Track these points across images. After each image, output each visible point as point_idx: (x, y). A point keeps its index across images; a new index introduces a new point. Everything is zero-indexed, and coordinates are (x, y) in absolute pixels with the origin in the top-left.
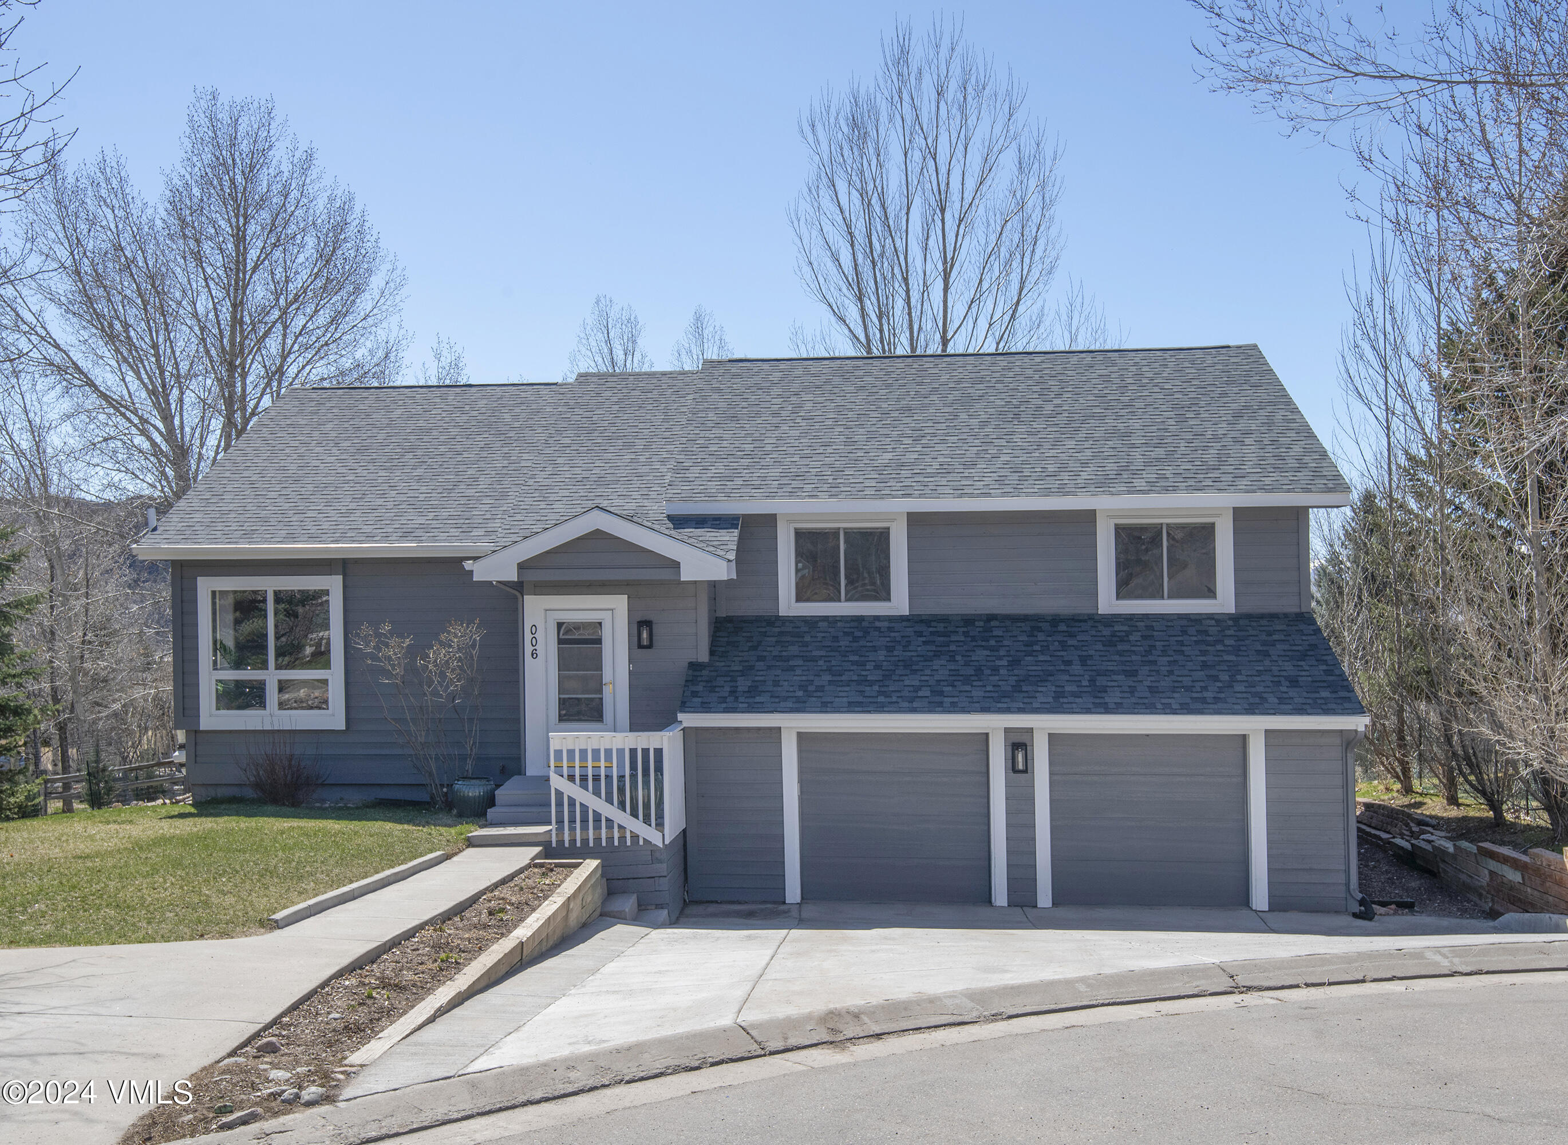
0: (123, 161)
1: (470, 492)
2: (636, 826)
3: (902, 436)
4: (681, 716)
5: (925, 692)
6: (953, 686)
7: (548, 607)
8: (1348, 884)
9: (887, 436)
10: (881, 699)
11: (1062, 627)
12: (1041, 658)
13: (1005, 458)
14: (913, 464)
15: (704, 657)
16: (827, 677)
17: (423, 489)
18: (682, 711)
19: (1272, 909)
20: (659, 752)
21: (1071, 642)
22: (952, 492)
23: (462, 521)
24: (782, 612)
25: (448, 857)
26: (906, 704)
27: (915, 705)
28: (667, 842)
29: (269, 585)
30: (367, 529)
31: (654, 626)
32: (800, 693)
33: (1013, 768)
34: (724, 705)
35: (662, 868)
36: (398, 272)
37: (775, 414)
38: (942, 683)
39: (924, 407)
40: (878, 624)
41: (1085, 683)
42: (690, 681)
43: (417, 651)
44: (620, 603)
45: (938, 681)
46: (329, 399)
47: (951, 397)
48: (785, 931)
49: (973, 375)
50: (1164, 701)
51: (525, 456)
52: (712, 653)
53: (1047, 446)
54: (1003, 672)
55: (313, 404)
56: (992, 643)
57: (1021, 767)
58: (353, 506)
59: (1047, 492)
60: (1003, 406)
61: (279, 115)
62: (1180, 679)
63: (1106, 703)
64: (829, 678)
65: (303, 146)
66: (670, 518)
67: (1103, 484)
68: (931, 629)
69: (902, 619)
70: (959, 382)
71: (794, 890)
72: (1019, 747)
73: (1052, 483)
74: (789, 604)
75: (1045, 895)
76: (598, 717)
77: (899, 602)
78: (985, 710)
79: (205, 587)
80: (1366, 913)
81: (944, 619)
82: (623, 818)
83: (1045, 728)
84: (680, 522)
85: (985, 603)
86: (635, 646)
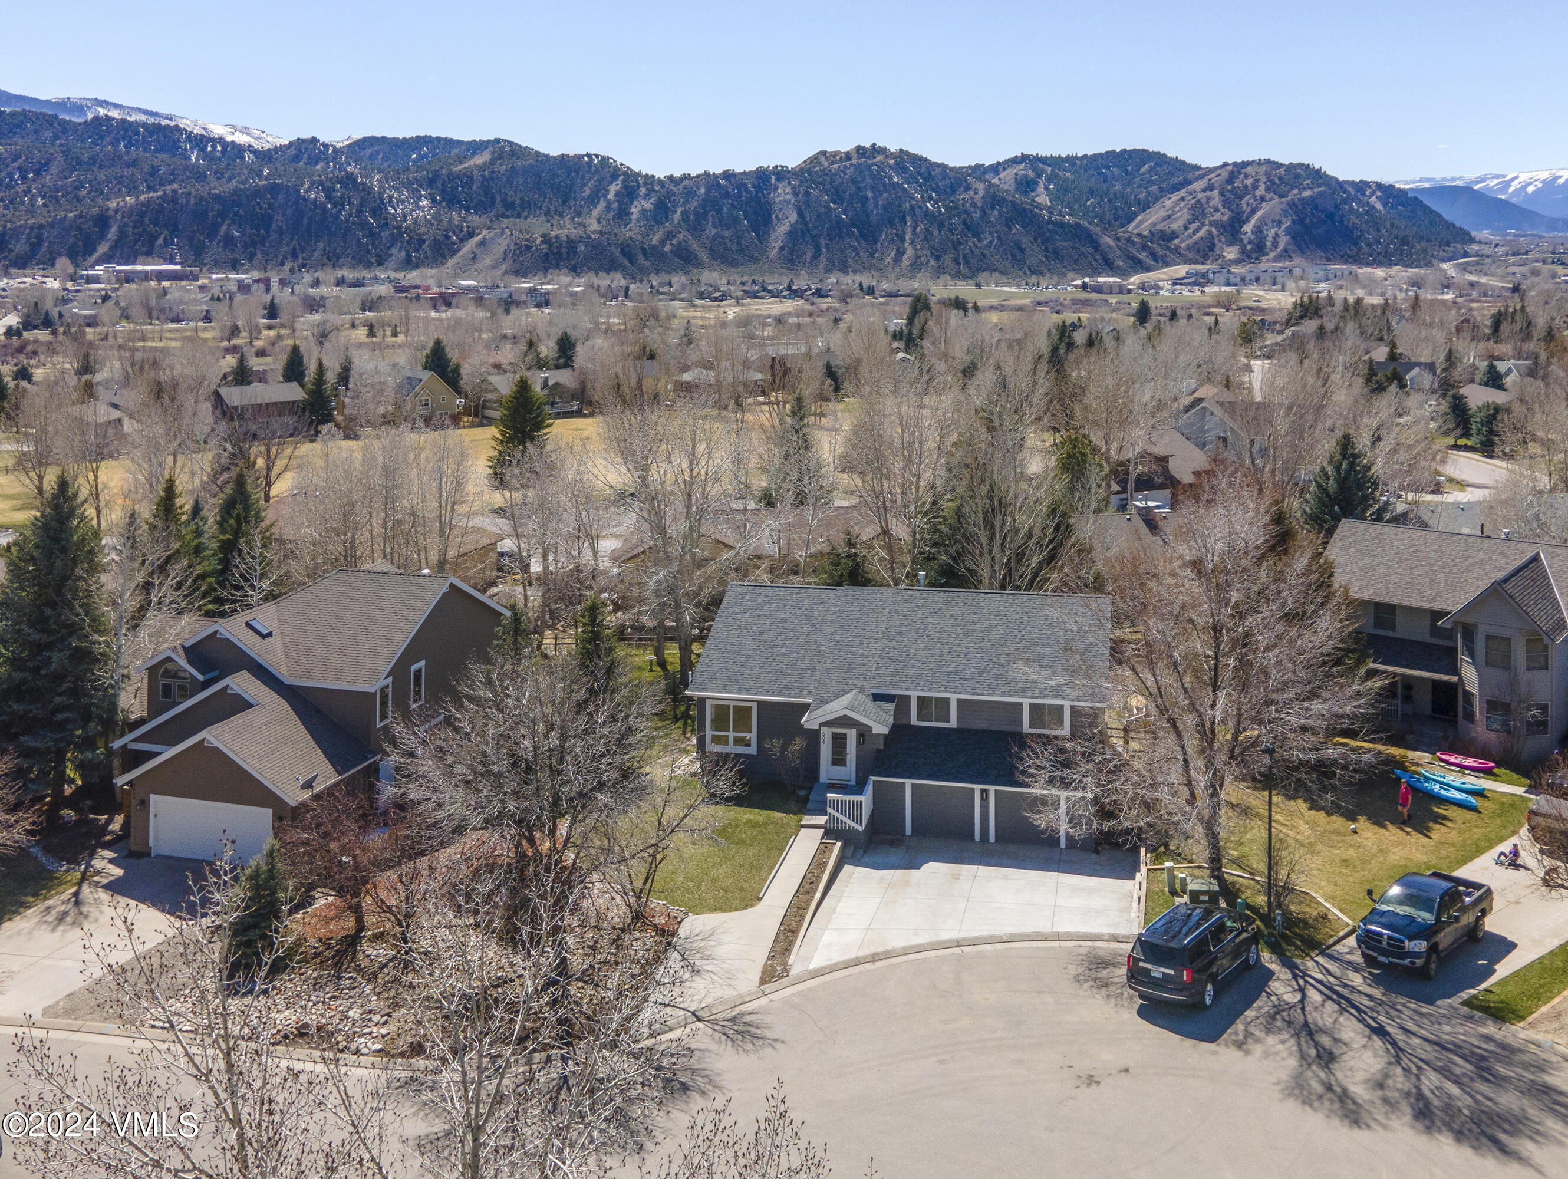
2: (853, 824)
3: (960, 652)
4: (869, 777)
7: (831, 732)
8: (1091, 842)
9: (955, 651)
11: (1008, 739)
12: (997, 755)
13: (995, 671)
14: (961, 672)
15: (881, 747)
16: (922, 760)
18: (870, 775)
19: (1066, 850)
20: (861, 801)
22: (971, 691)
24: (912, 725)
25: (796, 838)
27: (949, 777)
28: (863, 829)
29: (732, 703)
31: (866, 741)
32: (911, 768)
33: (982, 799)
34: (884, 772)
35: (863, 837)
37: (917, 632)
39: (973, 631)
40: (945, 732)
41: (1008, 770)
42: (876, 760)
44: (854, 731)
47: (985, 625)
48: (894, 870)
52: (886, 749)
54: (982, 762)
56: (982, 746)
57: (984, 798)
59: (1003, 694)
60: (1002, 634)
63: (1012, 781)
66: (873, 695)
68: (963, 736)
69: (953, 730)
70: (990, 614)
71: (908, 831)
72: (984, 792)
73: (1006, 689)
74: (914, 721)
75: (992, 838)
76: (845, 765)
77: (953, 724)
78: (971, 782)
79: (708, 703)
80: (1097, 852)
81: (968, 731)
82: (850, 822)
83: (992, 789)
84: (876, 697)
85: (983, 725)
86: (858, 742)
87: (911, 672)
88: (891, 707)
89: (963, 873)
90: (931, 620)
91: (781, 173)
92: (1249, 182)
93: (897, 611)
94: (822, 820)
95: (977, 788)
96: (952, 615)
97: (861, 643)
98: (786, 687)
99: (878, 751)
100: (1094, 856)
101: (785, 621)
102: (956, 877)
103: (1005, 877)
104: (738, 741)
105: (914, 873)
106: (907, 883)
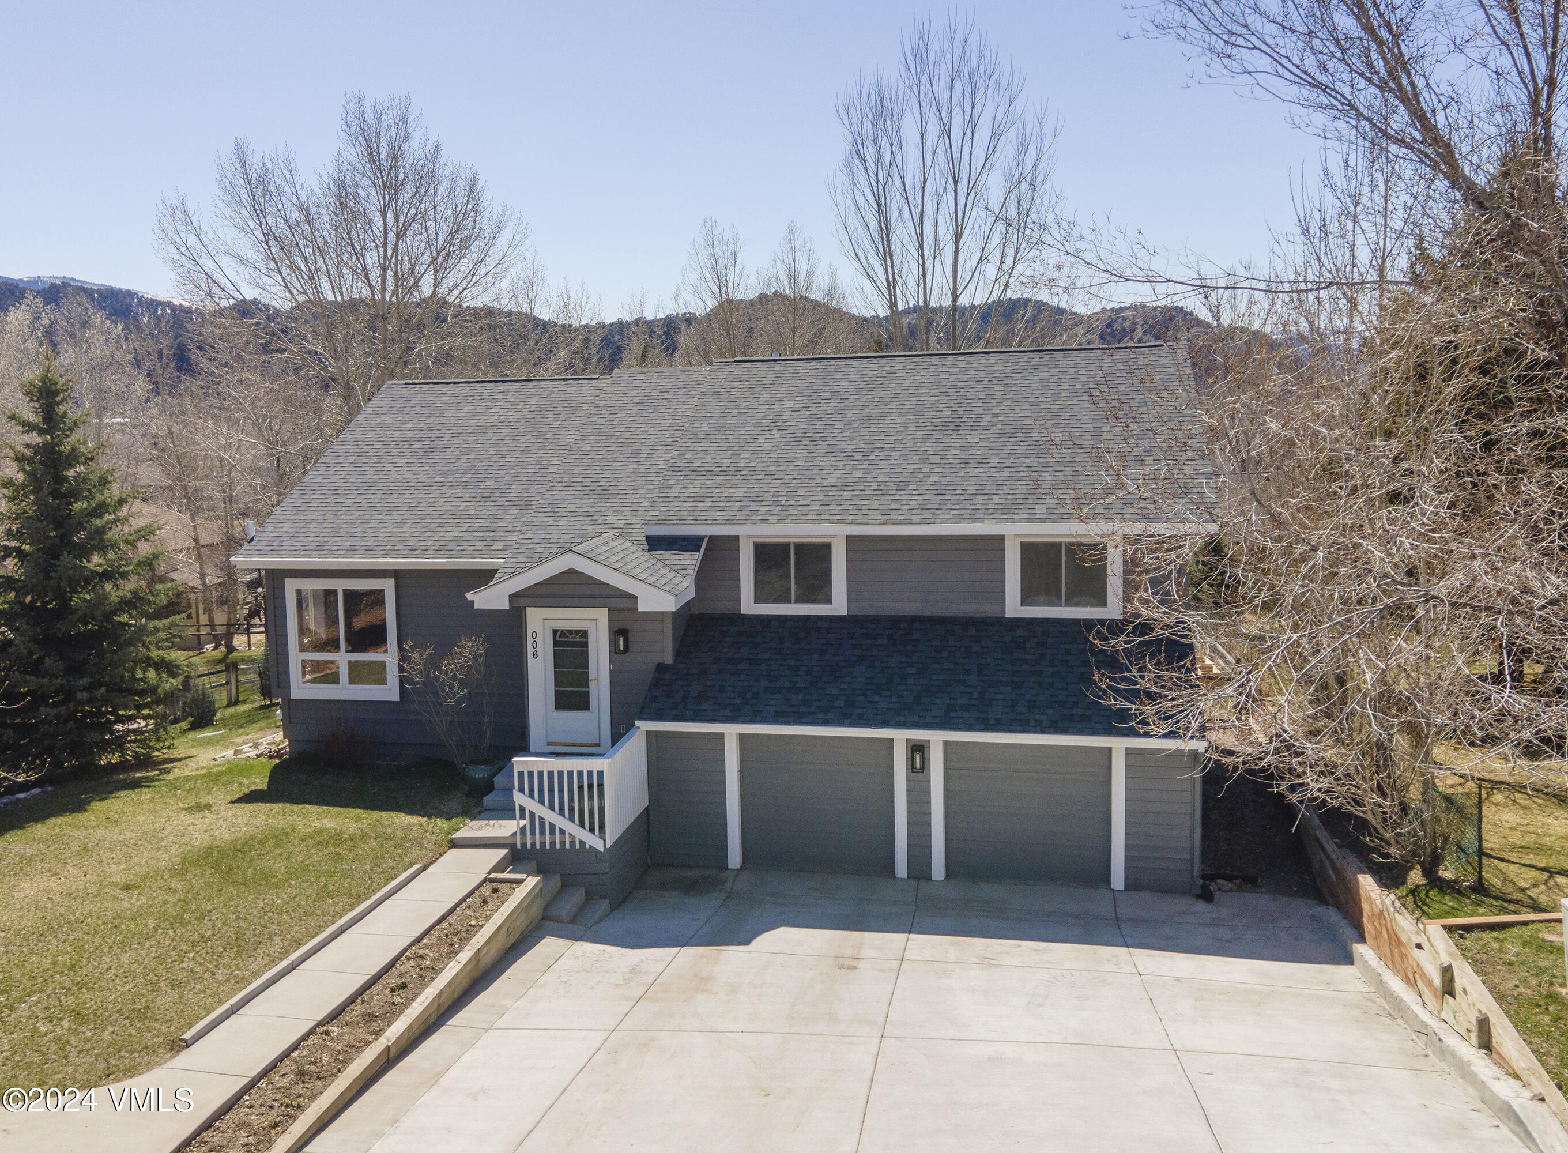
0: (292, 155)
1: (502, 501)
2: (582, 835)
3: (854, 451)
4: (637, 723)
5: (840, 703)
6: (865, 695)
7: (546, 617)
8: (1192, 871)
9: (842, 450)
10: (803, 709)
11: (972, 631)
12: (946, 665)
13: (934, 478)
14: (856, 484)
15: (669, 659)
16: (764, 683)
17: (467, 497)
18: (640, 719)
19: (1127, 888)
20: (601, 774)
21: (976, 648)
22: (879, 517)
23: (487, 534)
24: (744, 611)
25: (425, 868)
26: (821, 716)
27: (829, 716)
28: (608, 846)
29: (340, 585)
30: (412, 541)
31: (630, 634)
32: (738, 701)
33: (912, 767)
34: (674, 712)
35: (605, 867)
36: (523, 226)
37: (758, 424)
38: (857, 692)
39: (883, 416)
40: (820, 624)
41: (976, 695)
42: (655, 684)
43: (434, 662)
44: (602, 615)
45: (854, 689)
46: (415, 396)
47: (908, 405)
48: (678, 949)
49: (933, 379)
50: (1038, 717)
51: (555, 461)
52: (677, 654)
53: (973, 464)
54: (911, 681)
55: (401, 400)
56: (909, 648)
57: (918, 765)
58: (407, 515)
59: (959, 519)
60: (948, 416)
61: (415, 111)
62: (1057, 693)
63: (988, 719)
64: (767, 684)
65: (433, 139)
66: (649, 538)
67: (1008, 511)
68: (862, 631)
69: (840, 618)
70: (919, 387)
71: (735, 858)
72: (918, 749)
73: (966, 508)
74: (749, 605)
75: (938, 870)
76: (585, 707)
77: (839, 605)
78: (885, 724)
79: (291, 586)
80: (1206, 896)
81: (875, 620)
82: (572, 829)
83: (936, 739)
84: (655, 543)
85: (910, 607)
86: (614, 650)
87: (740, 492)
88: (691, 561)
89: (867, 953)
90: (788, 404)
91: (689, 320)
92: (1128, 324)
93: (717, 395)
94: (505, 828)
95: (901, 737)
96: (835, 394)
97: (636, 453)
98: (457, 540)
99: (661, 668)
100: (1201, 906)
101: (483, 431)
102: (848, 965)
103: (986, 962)
104: (359, 673)
105: (732, 956)
106: (701, 983)
